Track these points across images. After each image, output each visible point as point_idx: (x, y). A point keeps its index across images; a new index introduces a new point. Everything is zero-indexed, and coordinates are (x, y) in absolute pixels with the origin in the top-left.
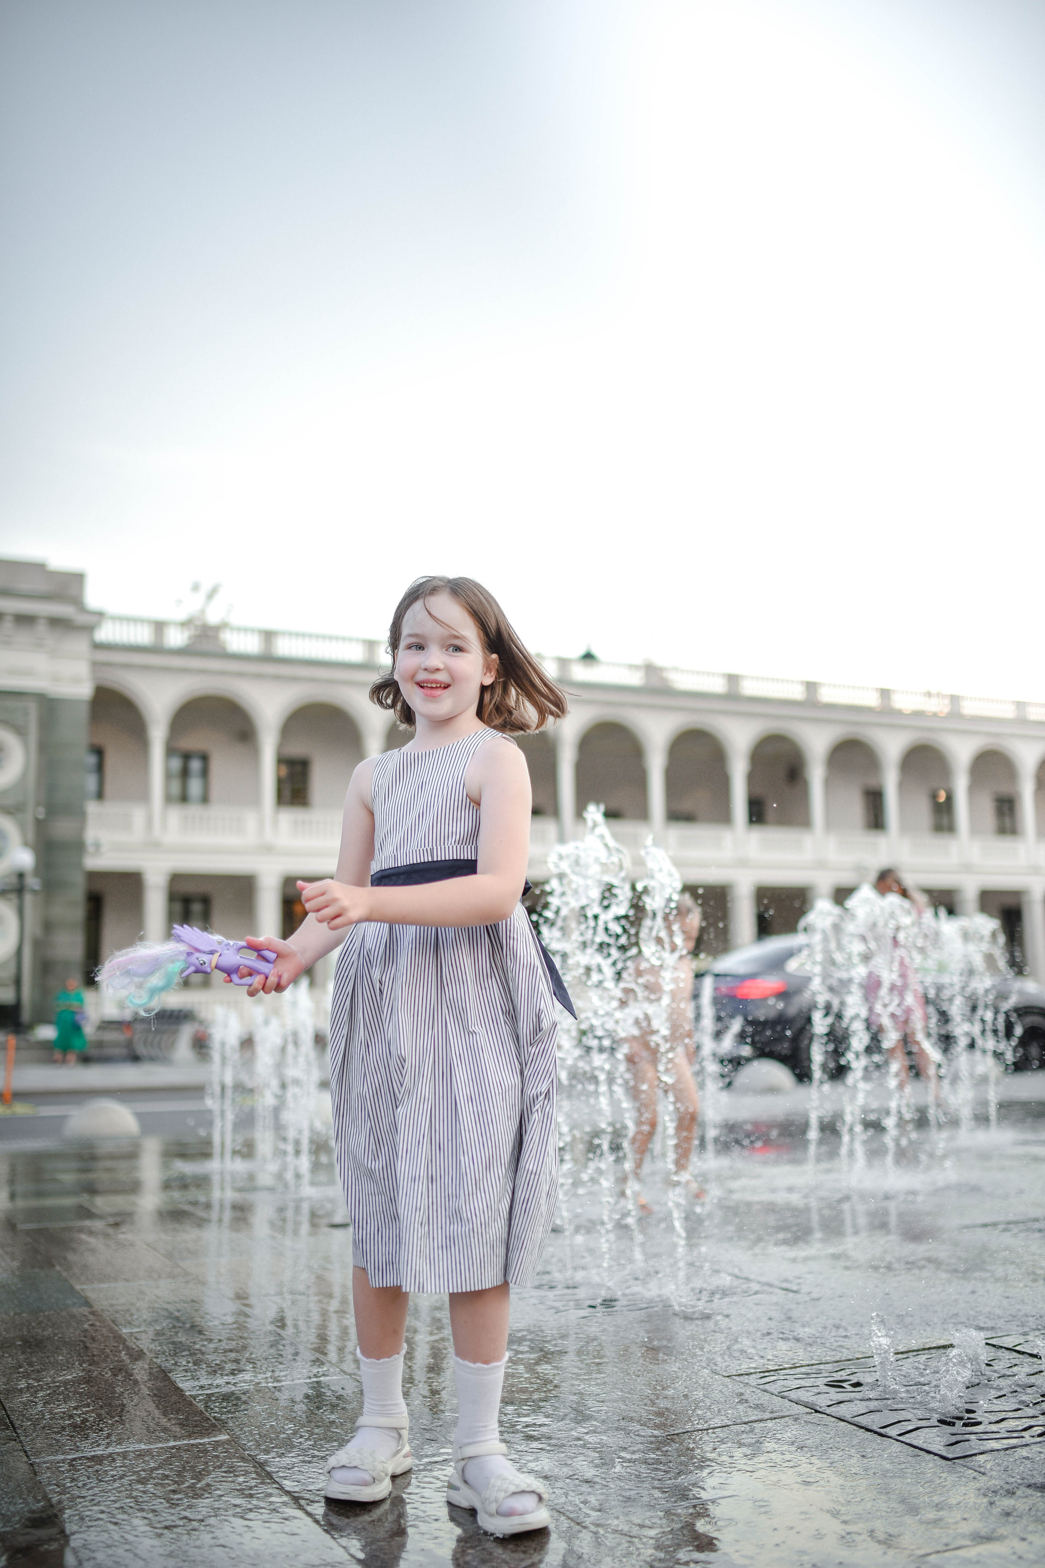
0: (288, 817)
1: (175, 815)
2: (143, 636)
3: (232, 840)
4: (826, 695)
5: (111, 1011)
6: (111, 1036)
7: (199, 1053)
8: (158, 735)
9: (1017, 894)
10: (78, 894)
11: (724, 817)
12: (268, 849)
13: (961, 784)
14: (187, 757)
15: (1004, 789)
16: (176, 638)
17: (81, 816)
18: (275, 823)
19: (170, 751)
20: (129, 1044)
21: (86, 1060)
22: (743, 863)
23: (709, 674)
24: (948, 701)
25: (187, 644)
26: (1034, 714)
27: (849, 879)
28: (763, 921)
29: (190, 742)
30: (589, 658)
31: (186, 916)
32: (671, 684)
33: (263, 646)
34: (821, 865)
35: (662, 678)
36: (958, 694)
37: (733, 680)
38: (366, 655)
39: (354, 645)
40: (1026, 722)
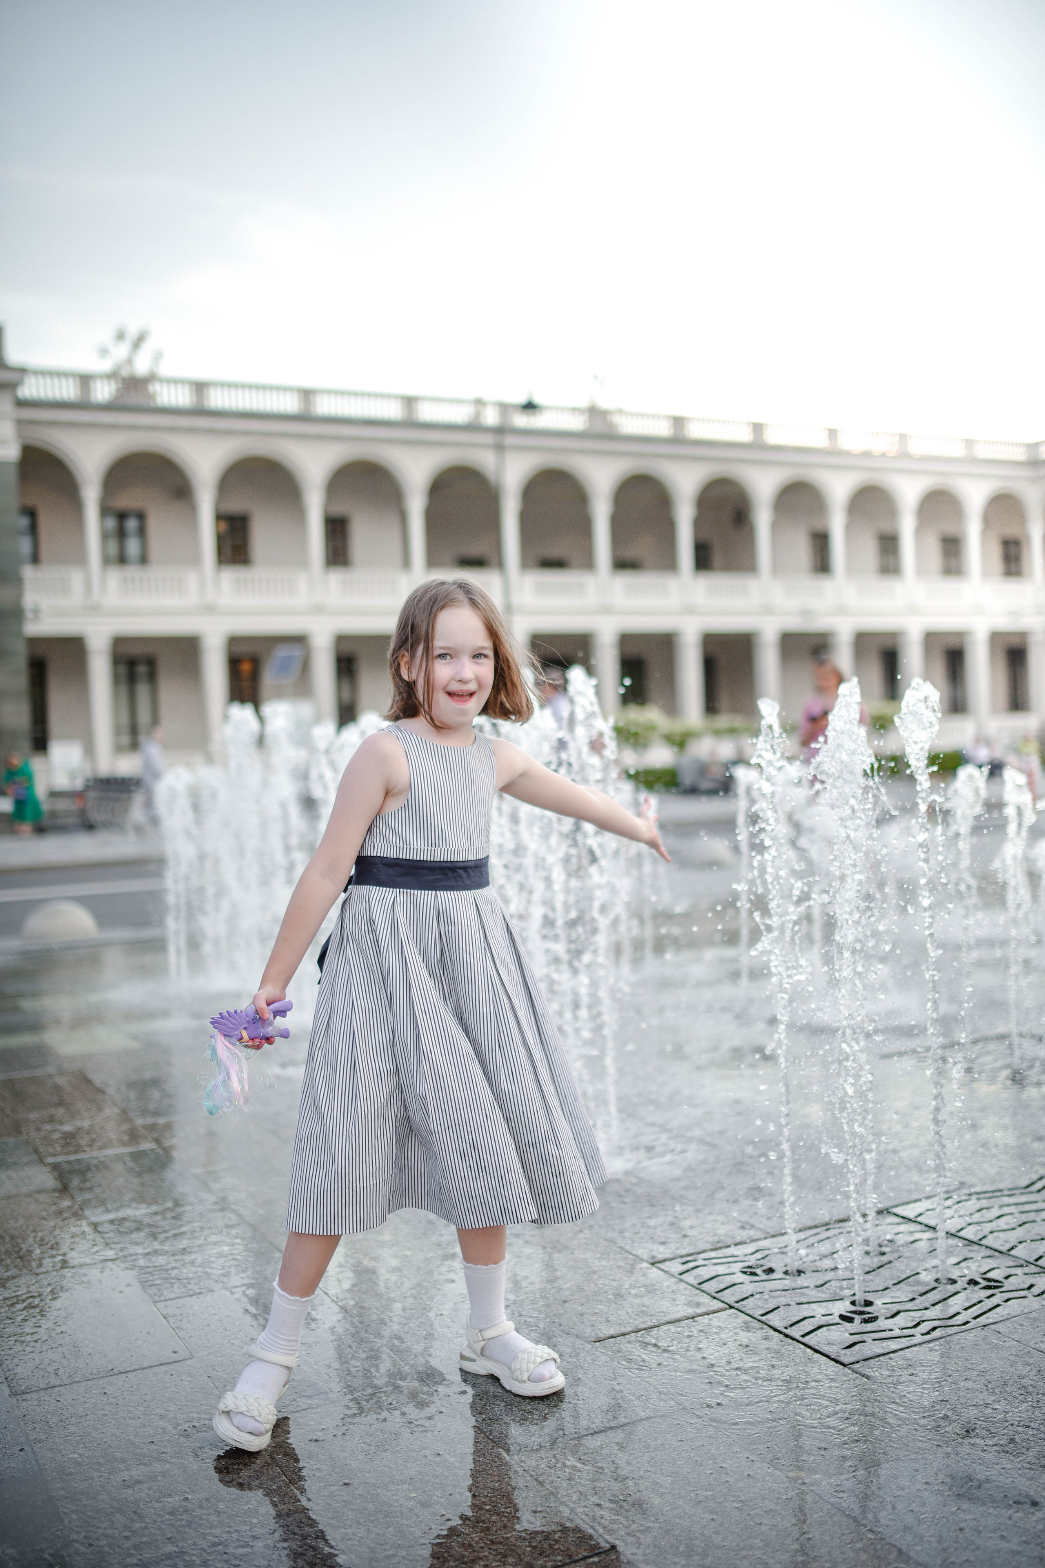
0: (230, 575)
1: (114, 576)
2: (68, 391)
3: (172, 601)
4: (772, 437)
5: (62, 781)
6: (62, 805)
8: (92, 494)
9: (961, 635)
10: (20, 662)
11: (669, 564)
12: (210, 609)
13: (907, 526)
14: (122, 516)
15: (950, 529)
16: (103, 392)
17: (18, 582)
18: (217, 582)
19: (105, 511)
20: (82, 812)
21: (40, 830)
22: (690, 610)
23: (653, 416)
24: (897, 439)
25: (116, 398)
26: (982, 452)
27: (795, 624)
28: (710, 667)
29: (124, 501)
30: (530, 407)
31: (132, 679)
32: (615, 427)
33: (194, 399)
34: (768, 610)
35: (606, 421)
36: (905, 432)
37: (678, 422)
38: (302, 406)
39: (289, 395)
40: (974, 461)
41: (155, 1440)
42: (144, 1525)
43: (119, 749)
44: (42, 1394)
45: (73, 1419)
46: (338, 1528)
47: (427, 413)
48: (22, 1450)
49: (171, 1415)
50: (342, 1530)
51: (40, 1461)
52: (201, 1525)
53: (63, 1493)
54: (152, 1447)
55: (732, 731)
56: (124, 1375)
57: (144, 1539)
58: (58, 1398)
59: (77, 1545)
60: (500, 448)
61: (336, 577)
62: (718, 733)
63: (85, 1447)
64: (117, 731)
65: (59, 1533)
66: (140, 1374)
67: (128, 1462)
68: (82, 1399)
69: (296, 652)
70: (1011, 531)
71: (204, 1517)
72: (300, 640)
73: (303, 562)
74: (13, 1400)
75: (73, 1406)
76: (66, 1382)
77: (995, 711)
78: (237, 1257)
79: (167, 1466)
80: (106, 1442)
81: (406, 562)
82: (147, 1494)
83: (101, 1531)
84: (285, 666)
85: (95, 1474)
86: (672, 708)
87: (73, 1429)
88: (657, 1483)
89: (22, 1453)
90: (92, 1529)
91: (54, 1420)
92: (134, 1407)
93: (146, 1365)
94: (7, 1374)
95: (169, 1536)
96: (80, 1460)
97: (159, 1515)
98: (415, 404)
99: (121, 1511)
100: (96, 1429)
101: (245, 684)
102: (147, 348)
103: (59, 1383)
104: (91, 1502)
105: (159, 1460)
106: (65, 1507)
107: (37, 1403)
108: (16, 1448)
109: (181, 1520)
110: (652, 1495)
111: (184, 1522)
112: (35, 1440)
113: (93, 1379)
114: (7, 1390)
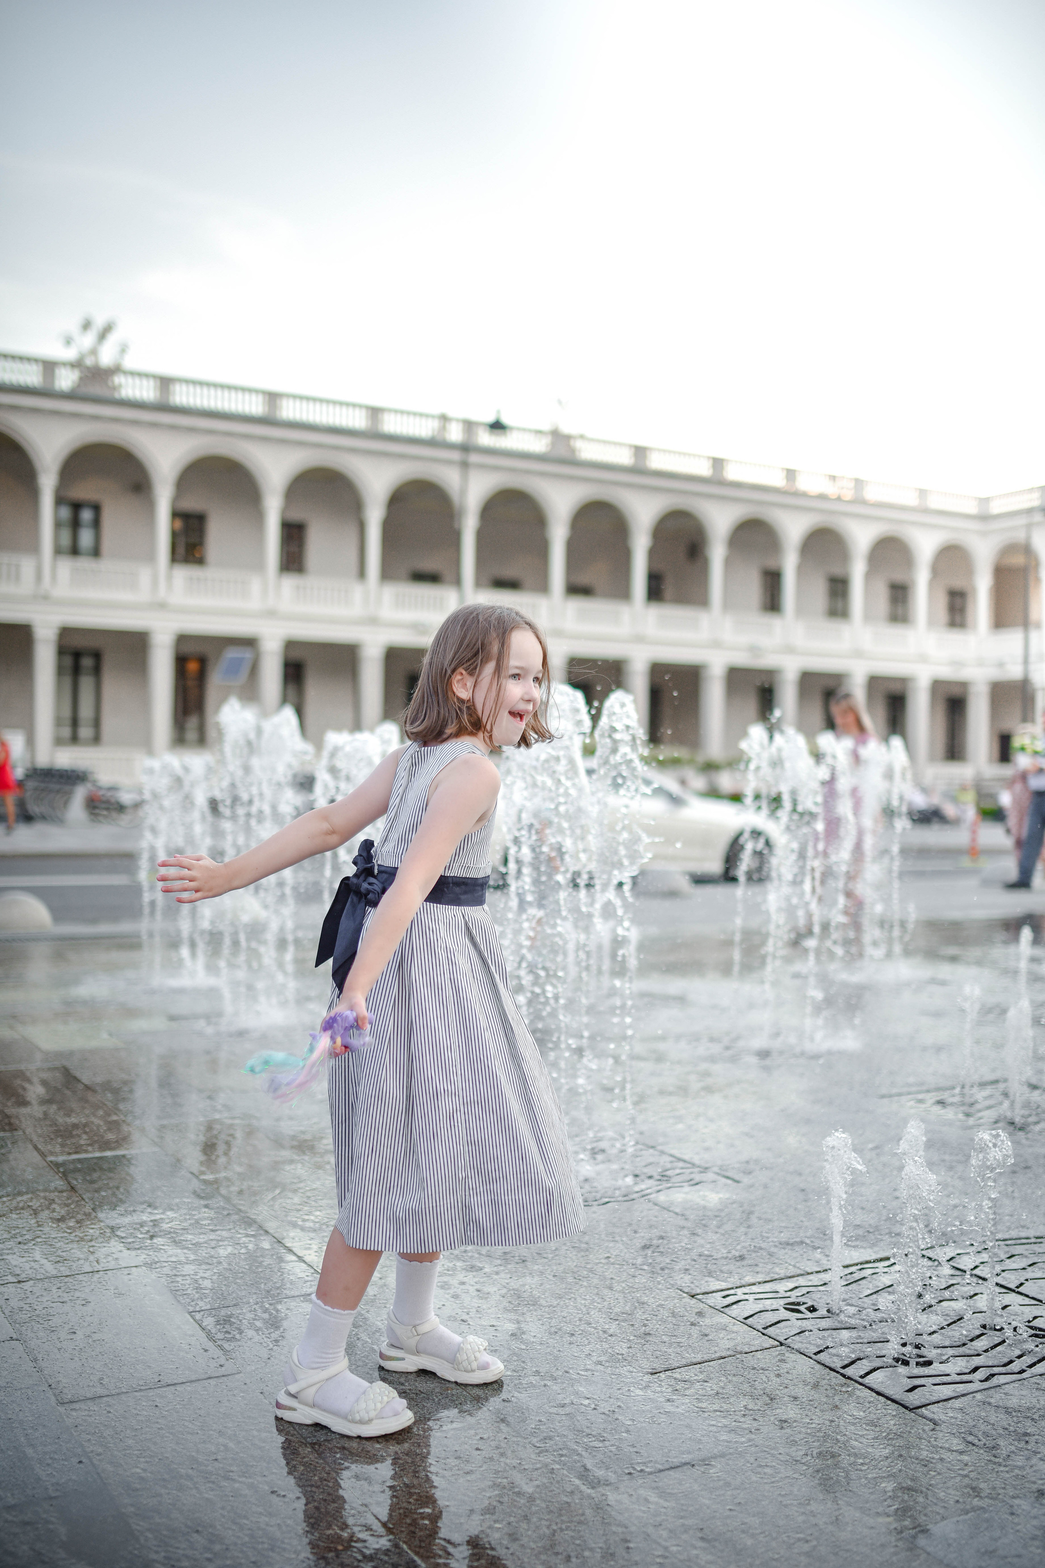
0: (183, 573)
1: (66, 566)
2: (31, 377)
3: (125, 596)
4: (732, 473)
7: (92, 814)
8: (48, 483)
9: (904, 681)
11: (623, 593)
12: (162, 606)
13: (858, 571)
14: (77, 507)
15: (898, 577)
16: (66, 380)
18: (169, 578)
19: (59, 501)
22: (640, 639)
23: (616, 444)
24: (852, 485)
25: (79, 386)
26: (935, 502)
27: (742, 659)
28: (655, 696)
29: (81, 492)
30: (497, 426)
31: (76, 671)
32: (577, 453)
33: (158, 394)
34: (716, 644)
35: (569, 446)
36: (861, 478)
37: (640, 452)
38: (267, 409)
39: (254, 396)
40: (926, 511)
41: (219, 1457)
42: (224, 1547)
43: (59, 742)
44: (90, 1403)
45: (128, 1431)
47: (391, 425)
48: (80, 1462)
49: (230, 1432)
51: (103, 1475)
53: (132, 1509)
54: (216, 1464)
55: (674, 763)
56: (172, 1388)
58: (108, 1409)
60: (465, 465)
61: (289, 582)
62: (661, 763)
63: (147, 1462)
64: (58, 722)
65: (136, 1552)
66: (189, 1388)
67: (195, 1479)
68: (134, 1411)
69: (247, 654)
70: (957, 583)
71: (286, 1541)
72: (250, 643)
73: (259, 566)
74: (61, 1409)
75: (125, 1418)
76: (113, 1392)
77: (932, 758)
79: (237, 1485)
80: (167, 1458)
81: (362, 573)
82: (221, 1514)
83: (181, 1552)
84: (234, 668)
85: (163, 1491)
87: (130, 1442)
88: (746, 1523)
89: (81, 1465)
90: (171, 1549)
91: (107, 1432)
92: (190, 1421)
93: (193, 1378)
94: (50, 1381)
95: (253, 1559)
96: (143, 1475)
97: (238, 1537)
98: (380, 416)
99: (197, 1531)
100: (155, 1443)
101: (191, 683)
102: (112, 340)
103: (106, 1392)
104: (164, 1520)
105: (227, 1478)
106: (138, 1525)
107: (87, 1413)
108: (75, 1460)
109: (263, 1543)
110: (743, 1536)
111: (266, 1546)
112: (92, 1452)
113: (141, 1390)
114: (53, 1398)
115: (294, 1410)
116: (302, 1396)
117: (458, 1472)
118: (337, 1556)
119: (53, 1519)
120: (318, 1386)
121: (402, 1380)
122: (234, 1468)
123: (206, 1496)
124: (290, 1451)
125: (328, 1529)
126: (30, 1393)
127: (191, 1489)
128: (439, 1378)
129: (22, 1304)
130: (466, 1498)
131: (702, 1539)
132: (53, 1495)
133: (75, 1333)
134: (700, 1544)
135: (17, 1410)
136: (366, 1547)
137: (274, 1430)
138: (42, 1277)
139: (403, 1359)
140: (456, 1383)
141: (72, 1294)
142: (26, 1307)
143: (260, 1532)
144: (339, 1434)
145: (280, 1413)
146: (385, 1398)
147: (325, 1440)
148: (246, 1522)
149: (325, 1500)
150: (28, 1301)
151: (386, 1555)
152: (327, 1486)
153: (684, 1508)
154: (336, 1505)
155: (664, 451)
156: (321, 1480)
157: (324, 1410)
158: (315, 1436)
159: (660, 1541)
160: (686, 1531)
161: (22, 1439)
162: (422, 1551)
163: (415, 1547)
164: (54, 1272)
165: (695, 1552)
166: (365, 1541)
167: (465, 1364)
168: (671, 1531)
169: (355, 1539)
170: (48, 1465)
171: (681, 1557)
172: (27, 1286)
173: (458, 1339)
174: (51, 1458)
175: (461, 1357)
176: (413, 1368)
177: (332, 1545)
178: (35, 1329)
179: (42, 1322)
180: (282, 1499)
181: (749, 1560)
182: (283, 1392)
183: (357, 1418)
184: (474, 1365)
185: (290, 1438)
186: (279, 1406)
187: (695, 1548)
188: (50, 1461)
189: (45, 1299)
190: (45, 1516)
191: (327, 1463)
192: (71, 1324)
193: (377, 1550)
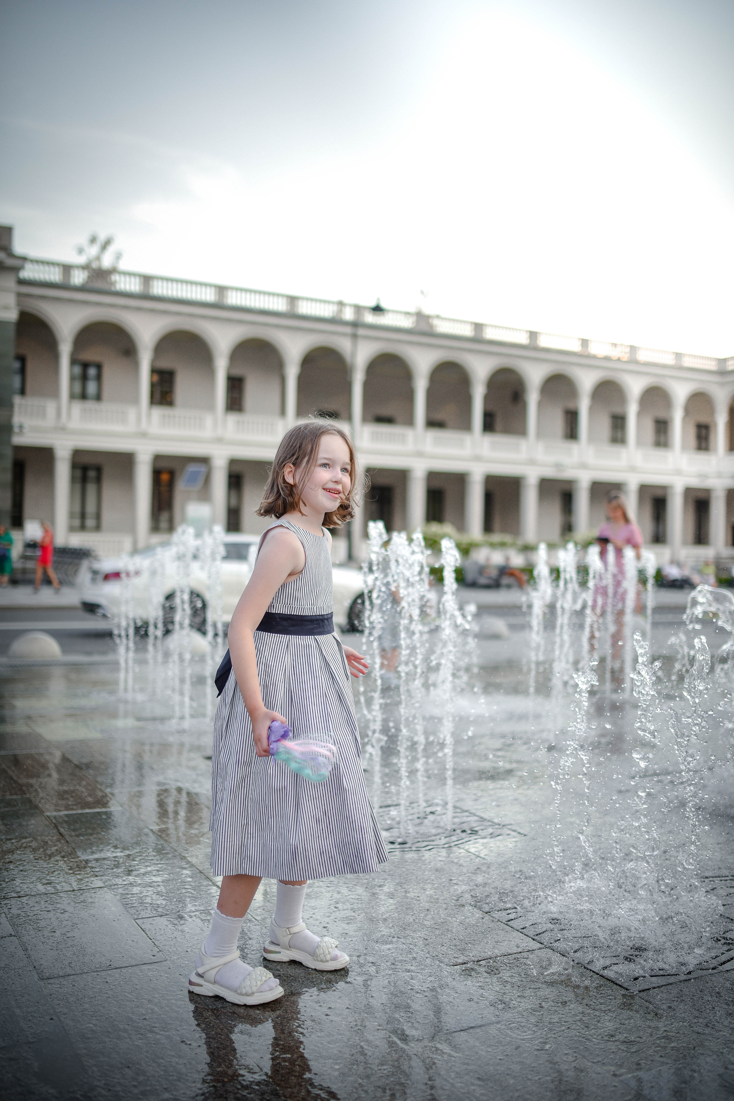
0: (158, 412)
1: (77, 407)
2: (54, 276)
3: (118, 428)
4: (543, 342)
6: (29, 565)
8: (65, 350)
10: (8, 463)
11: (466, 426)
12: (144, 435)
13: (632, 411)
14: (85, 366)
15: (661, 414)
16: (78, 278)
17: (10, 406)
18: (149, 416)
19: (73, 362)
22: (478, 458)
23: (461, 322)
24: (628, 350)
25: (87, 282)
26: (687, 362)
27: (550, 473)
28: (489, 499)
29: (88, 356)
30: (378, 309)
31: (84, 480)
32: (434, 328)
33: (142, 287)
34: (532, 462)
35: (428, 323)
36: (635, 345)
37: (478, 327)
38: (217, 297)
39: (208, 289)
40: (681, 368)
41: (147, 1017)
42: (146, 1078)
43: (72, 529)
44: (61, 980)
45: (86, 999)
46: (286, 1088)
47: (304, 308)
48: (52, 1019)
49: (156, 1000)
50: (289, 1090)
51: (66, 1028)
52: (187, 1080)
53: (85, 1051)
54: (145, 1022)
55: (503, 545)
56: (119, 970)
57: (148, 1088)
58: (73, 983)
59: (100, 1090)
60: (355, 337)
61: (233, 418)
62: (492, 546)
63: (97, 1020)
64: (71, 515)
65: (85, 1080)
66: (130, 970)
67: (130, 1032)
68: (91, 986)
69: (202, 469)
70: (703, 419)
71: (189, 1075)
72: (205, 460)
73: (211, 407)
74: (42, 983)
75: (85, 990)
76: (78, 972)
77: (685, 543)
78: (189, 890)
79: (158, 1036)
80: (111, 1017)
81: (283, 412)
82: (146, 1056)
83: (116, 1080)
84: (193, 479)
85: (107, 1039)
86: (461, 525)
87: (87, 1006)
88: (510, 1069)
89: (52, 1021)
90: (109, 1079)
91: (72, 999)
92: (129, 993)
93: (134, 964)
94: (35, 964)
95: (165, 1086)
96: (94, 1028)
97: (156, 1071)
98: (296, 302)
99: (128, 1067)
100: (104, 1007)
101: (164, 489)
102: (111, 250)
103: (73, 972)
104: (106, 1059)
105: (151, 1032)
106: (88, 1062)
107: (59, 986)
108: (48, 1018)
109: (173, 1076)
110: (508, 1077)
111: (175, 1078)
112: (60, 1012)
113: (97, 971)
114: (36, 976)
115: (202, 986)
116: (206, 976)
117: (312, 1030)
118: (223, 1086)
119: (30, 1057)
120: (218, 968)
121: (278, 967)
122: (157, 1025)
123: (137, 1043)
124: (197, 1013)
125: (219, 1067)
126: (20, 972)
127: (126, 1038)
128: (304, 966)
129: (19, 912)
130: (316, 1048)
131: (479, 1079)
132: (31, 1041)
133: (55, 932)
134: (477, 1082)
135: (11, 982)
136: (244, 1080)
137: (187, 999)
138: (35, 893)
139: (280, 953)
140: (315, 969)
141: (55, 905)
142: (23, 914)
143: (172, 1069)
144: (232, 1003)
145: (192, 988)
146: (264, 978)
147: (221, 1007)
148: (162, 1061)
149: (218, 1048)
150: (24, 910)
151: (257, 1085)
152: (221, 1038)
153: (468, 1057)
154: (225, 1051)
155: (496, 327)
156: (217, 1034)
157: (222, 986)
158: (215, 1005)
159: (450, 1080)
160: (468, 1074)
161: (13, 1003)
162: (282, 1083)
163: (278, 1080)
164: (44, 891)
165: (473, 1088)
166: (243, 1076)
167: (322, 956)
168: (457, 1073)
169: (237, 1074)
170: (29, 1020)
171: (463, 1091)
172: (24, 900)
173: (317, 939)
174: (32, 1016)
175: (319, 951)
176: (286, 959)
177: (220, 1078)
178: (28, 929)
179: (32, 924)
180: (189, 1046)
181: (510, 1094)
182: (194, 974)
183: (244, 991)
184: (328, 957)
185: (197, 1005)
186: (191, 983)
187: (474, 1085)
188: (31, 1018)
189: (35, 909)
190: (24, 1055)
191: (221, 1023)
192: (53, 926)
193: (252, 1082)
